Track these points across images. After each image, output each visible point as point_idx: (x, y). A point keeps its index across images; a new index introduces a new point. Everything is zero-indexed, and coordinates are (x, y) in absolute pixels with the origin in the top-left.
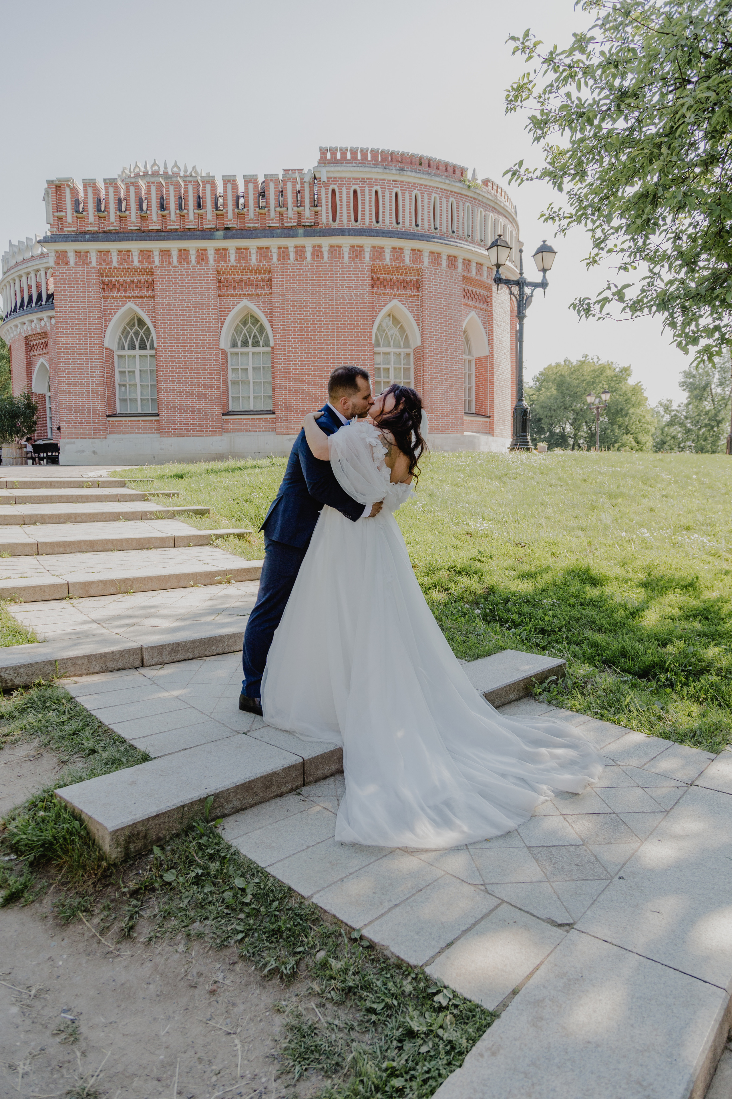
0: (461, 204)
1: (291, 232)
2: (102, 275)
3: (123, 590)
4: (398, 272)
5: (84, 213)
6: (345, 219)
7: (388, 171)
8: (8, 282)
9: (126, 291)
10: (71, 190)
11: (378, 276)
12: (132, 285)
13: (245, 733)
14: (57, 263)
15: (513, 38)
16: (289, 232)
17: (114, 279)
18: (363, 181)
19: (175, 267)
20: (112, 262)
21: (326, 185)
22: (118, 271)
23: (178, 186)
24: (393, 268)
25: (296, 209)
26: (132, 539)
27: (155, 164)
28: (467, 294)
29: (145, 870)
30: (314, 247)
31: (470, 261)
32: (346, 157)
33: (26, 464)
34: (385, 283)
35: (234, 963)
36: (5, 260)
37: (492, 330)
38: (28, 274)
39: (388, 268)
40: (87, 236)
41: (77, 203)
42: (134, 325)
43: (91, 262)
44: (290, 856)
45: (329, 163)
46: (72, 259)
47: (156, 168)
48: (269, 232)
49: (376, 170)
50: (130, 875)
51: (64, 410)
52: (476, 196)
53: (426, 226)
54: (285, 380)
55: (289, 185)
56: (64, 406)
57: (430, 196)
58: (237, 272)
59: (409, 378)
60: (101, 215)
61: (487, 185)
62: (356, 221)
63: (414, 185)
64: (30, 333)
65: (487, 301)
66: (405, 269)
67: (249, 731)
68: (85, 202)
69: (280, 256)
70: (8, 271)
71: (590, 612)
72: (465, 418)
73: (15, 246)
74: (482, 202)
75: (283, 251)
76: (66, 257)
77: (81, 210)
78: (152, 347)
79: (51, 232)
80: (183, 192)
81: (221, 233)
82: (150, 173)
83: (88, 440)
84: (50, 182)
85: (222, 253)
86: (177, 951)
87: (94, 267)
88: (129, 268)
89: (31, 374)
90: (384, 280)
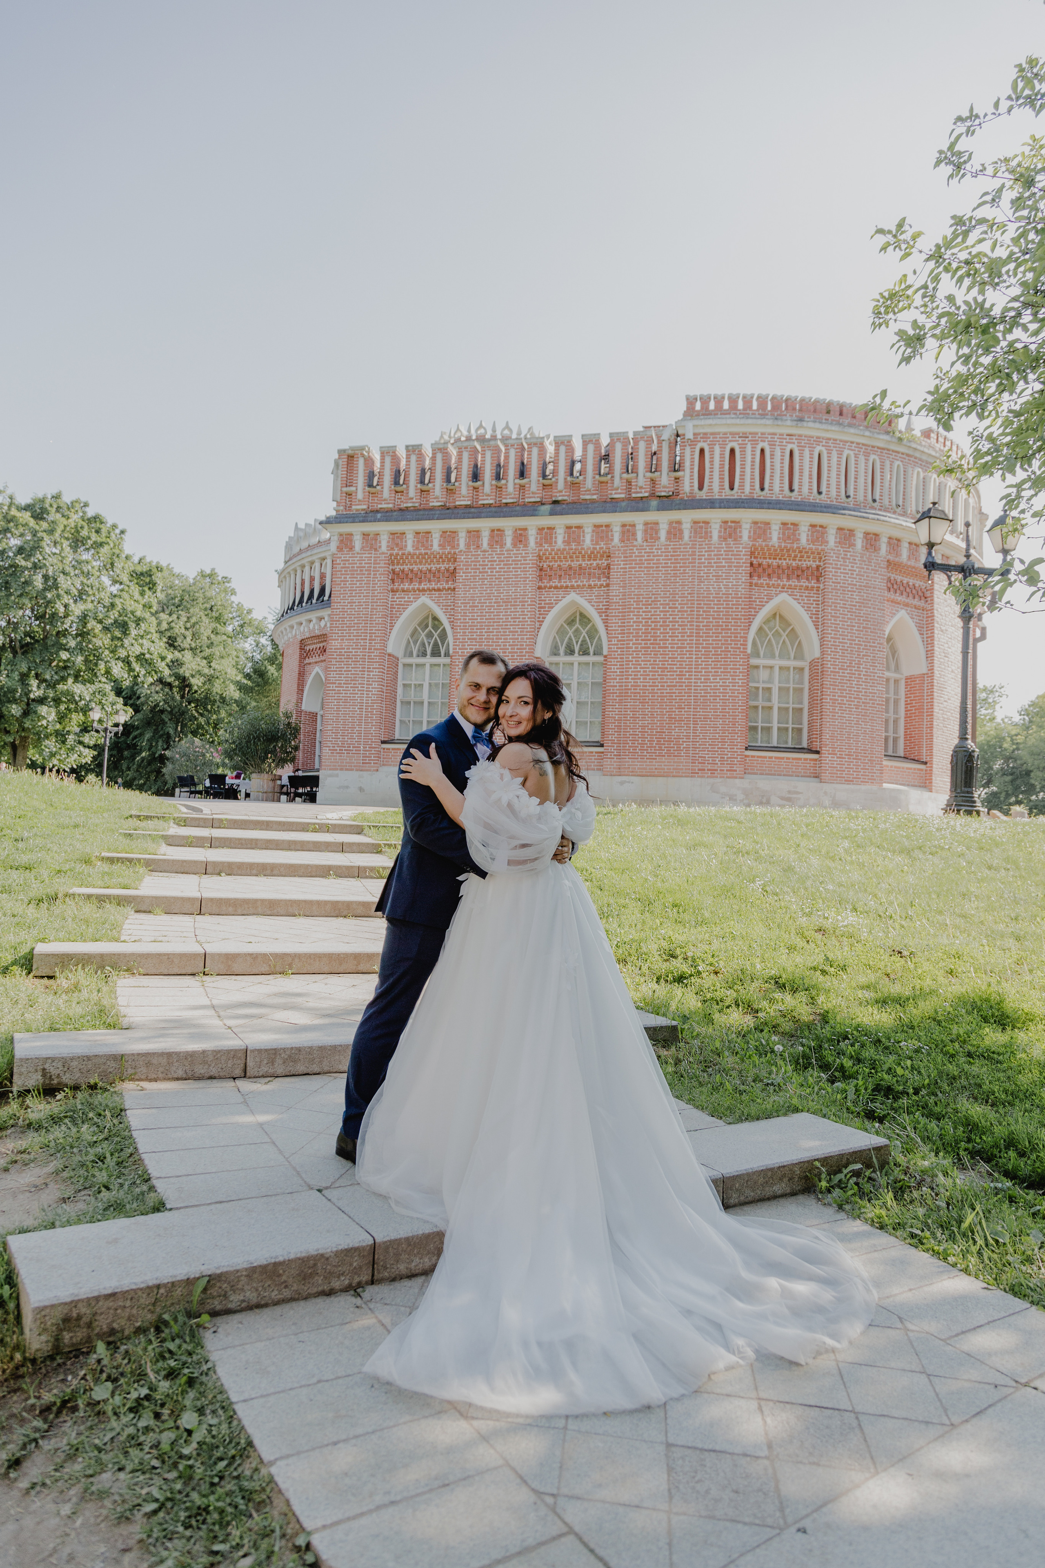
0: (888, 463)
1: (641, 505)
2: (393, 563)
3: (278, 969)
4: (789, 556)
5: (378, 487)
6: (716, 486)
7: (780, 423)
8: (289, 573)
9: (420, 583)
10: (365, 460)
11: (760, 561)
12: (428, 575)
13: (319, 1191)
14: (340, 549)
15: (880, 231)
16: (638, 504)
17: (406, 568)
18: (744, 436)
19: (484, 551)
20: (406, 546)
21: (693, 443)
22: (412, 557)
23: (497, 450)
24: (782, 550)
25: (649, 475)
26: (326, 903)
27: (481, 426)
28: (892, 586)
29: (75, 1376)
30: (671, 523)
31: (899, 540)
32: (722, 407)
33: (279, 800)
34: (770, 571)
35: (125, 1551)
36: (288, 547)
37: (932, 637)
38: (312, 563)
39: (776, 550)
40: (379, 515)
41: (371, 475)
42: (427, 626)
43: (380, 547)
44: (283, 1391)
45: (698, 415)
46: (358, 543)
47: (482, 431)
48: (610, 505)
49: (763, 421)
50: (53, 1380)
51: (330, 733)
52: (911, 452)
53: (834, 493)
54: (620, 702)
55: (642, 445)
56: (330, 728)
57: (840, 454)
58: (565, 558)
59: (801, 703)
60: (399, 489)
61: (928, 437)
62: (732, 488)
63: (818, 440)
64: (307, 635)
65: (925, 596)
66: (800, 552)
67: (327, 1188)
68: (381, 474)
69: (623, 536)
70: (290, 559)
71: (978, 1068)
72: (885, 763)
73: (301, 530)
74: (920, 460)
75: (628, 531)
76: (351, 541)
77: (375, 483)
78: (447, 654)
79: (337, 511)
80: (502, 458)
81: (547, 508)
82: (474, 437)
83: (354, 772)
84: (341, 452)
85: (546, 533)
86: (58, 1514)
87: (383, 553)
88: (426, 554)
89: (303, 686)
90: (769, 566)
